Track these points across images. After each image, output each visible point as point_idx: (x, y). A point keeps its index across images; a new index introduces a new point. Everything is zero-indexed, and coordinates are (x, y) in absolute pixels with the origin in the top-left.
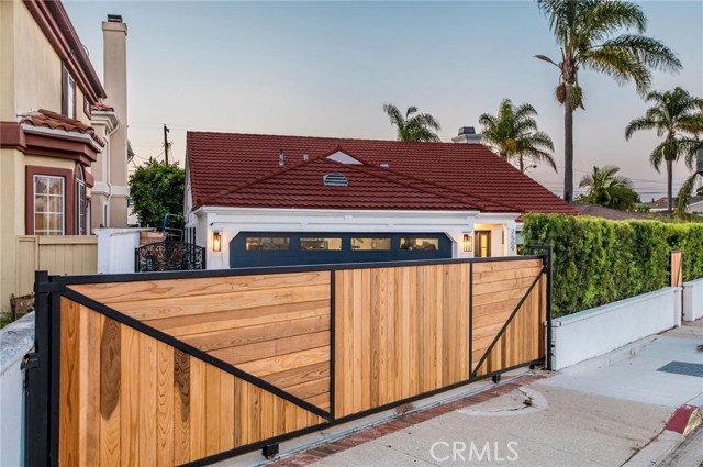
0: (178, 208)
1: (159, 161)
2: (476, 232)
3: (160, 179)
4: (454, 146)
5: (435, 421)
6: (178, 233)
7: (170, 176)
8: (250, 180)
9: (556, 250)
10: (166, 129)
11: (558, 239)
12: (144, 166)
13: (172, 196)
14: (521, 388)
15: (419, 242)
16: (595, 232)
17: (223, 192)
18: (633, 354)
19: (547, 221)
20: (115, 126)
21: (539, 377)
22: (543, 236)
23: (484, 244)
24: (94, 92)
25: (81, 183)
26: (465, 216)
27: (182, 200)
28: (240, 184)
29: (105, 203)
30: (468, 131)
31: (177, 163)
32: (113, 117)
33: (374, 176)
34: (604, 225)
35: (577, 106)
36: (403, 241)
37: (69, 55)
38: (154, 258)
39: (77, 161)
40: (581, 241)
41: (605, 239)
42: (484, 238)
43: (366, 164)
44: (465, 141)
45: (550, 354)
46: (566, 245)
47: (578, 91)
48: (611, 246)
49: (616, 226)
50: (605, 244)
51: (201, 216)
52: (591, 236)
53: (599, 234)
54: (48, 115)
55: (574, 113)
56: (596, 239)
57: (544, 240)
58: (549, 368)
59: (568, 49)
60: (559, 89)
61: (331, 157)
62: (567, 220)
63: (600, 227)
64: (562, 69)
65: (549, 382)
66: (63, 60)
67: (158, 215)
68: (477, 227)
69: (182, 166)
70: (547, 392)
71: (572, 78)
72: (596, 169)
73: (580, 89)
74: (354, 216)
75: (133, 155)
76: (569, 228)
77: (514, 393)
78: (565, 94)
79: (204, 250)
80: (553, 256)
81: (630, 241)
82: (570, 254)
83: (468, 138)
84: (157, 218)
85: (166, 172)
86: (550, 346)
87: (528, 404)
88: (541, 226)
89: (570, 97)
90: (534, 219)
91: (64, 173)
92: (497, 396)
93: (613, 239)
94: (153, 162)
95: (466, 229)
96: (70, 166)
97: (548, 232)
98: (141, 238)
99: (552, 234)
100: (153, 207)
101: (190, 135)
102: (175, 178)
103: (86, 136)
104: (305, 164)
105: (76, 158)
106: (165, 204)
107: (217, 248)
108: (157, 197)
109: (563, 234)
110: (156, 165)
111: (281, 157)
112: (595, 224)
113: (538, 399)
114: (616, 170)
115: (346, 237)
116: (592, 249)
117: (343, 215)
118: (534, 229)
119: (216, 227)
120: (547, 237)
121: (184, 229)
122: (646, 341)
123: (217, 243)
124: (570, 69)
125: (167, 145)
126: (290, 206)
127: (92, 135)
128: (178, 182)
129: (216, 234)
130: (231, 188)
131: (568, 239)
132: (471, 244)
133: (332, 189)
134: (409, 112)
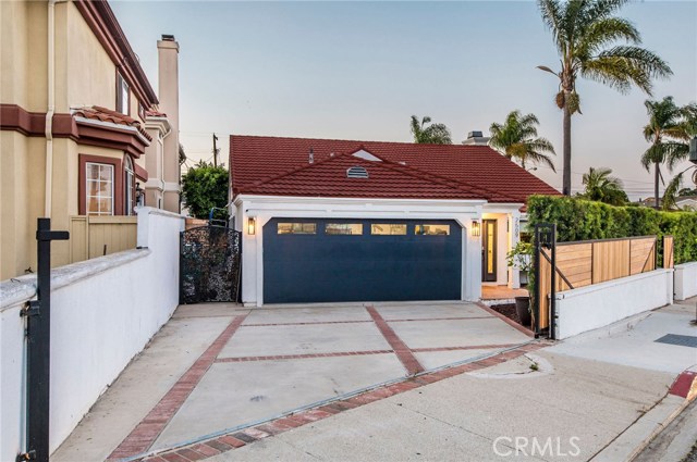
0: (223, 203)
1: (208, 163)
2: (484, 221)
3: (208, 178)
4: (464, 148)
5: (445, 382)
6: (223, 224)
7: (216, 176)
8: (282, 173)
9: (559, 229)
10: (215, 138)
11: (561, 219)
12: (195, 168)
13: (218, 193)
14: (526, 355)
15: (433, 229)
16: (595, 214)
17: (257, 183)
18: (630, 328)
19: (550, 201)
20: (168, 131)
21: (544, 346)
22: (547, 216)
23: (491, 231)
24: (147, 99)
25: (130, 173)
26: (473, 205)
27: (226, 197)
28: (272, 176)
29: (159, 197)
30: (477, 135)
31: (223, 165)
32: (165, 122)
33: (392, 170)
34: (602, 208)
35: (574, 110)
36: (418, 228)
37: (122, 61)
38: (196, 241)
39: (126, 152)
40: (581, 222)
41: (604, 221)
42: (491, 226)
43: (385, 161)
44: (474, 144)
45: (554, 325)
46: (568, 225)
47: (576, 98)
48: (609, 228)
49: (613, 210)
50: (603, 226)
51: (238, 205)
52: (591, 217)
53: (599, 216)
54: (100, 110)
55: (572, 117)
56: (596, 221)
57: (548, 220)
58: (553, 338)
59: (567, 61)
60: (559, 95)
61: (355, 155)
62: (568, 201)
63: (599, 210)
64: (562, 78)
65: (553, 349)
66: (117, 66)
67: (206, 209)
68: (485, 216)
69: (226, 168)
70: (552, 358)
71: (571, 86)
72: (591, 170)
73: (577, 96)
74: (374, 203)
75: (185, 158)
76: (571, 209)
77: (521, 359)
78: (564, 100)
79: (241, 234)
80: (556, 234)
81: (627, 224)
82: (571, 232)
83: (476, 141)
84: (205, 212)
85: (213, 172)
86: (554, 317)
87: (534, 368)
88: (545, 207)
89: (568, 102)
90: (538, 200)
91: (114, 162)
92: (504, 361)
93: (611, 222)
94: (203, 165)
95: (474, 216)
96: (119, 155)
97: (551, 212)
98: (186, 224)
99: (555, 214)
100: (202, 202)
101: (233, 138)
102: (221, 178)
103: (133, 129)
104: (331, 160)
105: (124, 148)
106: (212, 200)
107: (251, 231)
108: (205, 194)
109: (565, 214)
110: (205, 166)
111: (311, 156)
112: (594, 207)
113: (543, 363)
114: (608, 172)
115: (367, 223)
116: (592, 230)
117: (364, 203)
118: (539, 209)
119: (251, 214)
120: (551, 216)
121: (228, 221)
122: (643, 317)
123: (251, 227)
124: (569, 77)
125: (216, 151)
126: (316, 195)
127: (139, 128)
128: (223, 180)
129: (251, 219)
130: (265, 179)
131: (569, 219)
132: (479, 229)
133: (354, 181)
134: (424, 121)
